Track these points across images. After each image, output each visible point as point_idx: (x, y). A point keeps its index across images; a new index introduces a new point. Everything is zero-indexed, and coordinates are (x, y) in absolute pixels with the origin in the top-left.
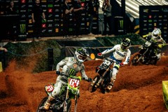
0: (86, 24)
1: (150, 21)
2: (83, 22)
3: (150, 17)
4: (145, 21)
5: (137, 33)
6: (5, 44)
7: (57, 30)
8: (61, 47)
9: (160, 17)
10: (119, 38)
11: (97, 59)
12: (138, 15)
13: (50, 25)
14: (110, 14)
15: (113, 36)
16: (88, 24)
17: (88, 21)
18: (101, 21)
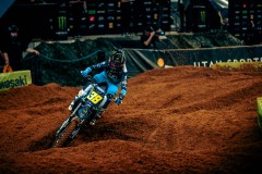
0: (153, 16)
1: (245, 12)
2: (148, 13)
3: (245, 6)
4: (237, 12)
6: (37, 44)
7: (111, 25)
9: (259, 6)
10: (199, 36)
11: (167, 67)
13: (101, 18)
15: (191, 34)
16: (156, 16)
17: (156, 12)
18: (174, 12)
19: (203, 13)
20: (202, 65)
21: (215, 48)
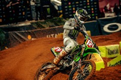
0: (22, 14)
1: (70, 7)
3: (70, 4)
4: (66, 7)
5: (61, 16)
7: (1, 20)
8: (5, 33)
9: (77, 3)
10: (48, 21)
11: (33, 39)
12: (60, 3)
14: (39, 5)
15: (43, 21)
16: (24, 13)
17: (23, 11)
18: (33, 10)
19: (48, 9)
20: (51, 36)
21: (57, 27)
